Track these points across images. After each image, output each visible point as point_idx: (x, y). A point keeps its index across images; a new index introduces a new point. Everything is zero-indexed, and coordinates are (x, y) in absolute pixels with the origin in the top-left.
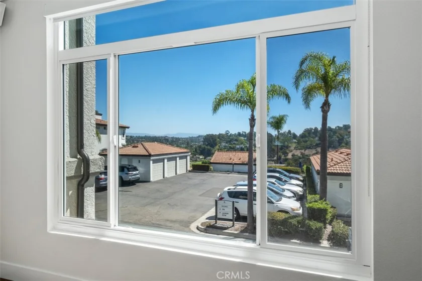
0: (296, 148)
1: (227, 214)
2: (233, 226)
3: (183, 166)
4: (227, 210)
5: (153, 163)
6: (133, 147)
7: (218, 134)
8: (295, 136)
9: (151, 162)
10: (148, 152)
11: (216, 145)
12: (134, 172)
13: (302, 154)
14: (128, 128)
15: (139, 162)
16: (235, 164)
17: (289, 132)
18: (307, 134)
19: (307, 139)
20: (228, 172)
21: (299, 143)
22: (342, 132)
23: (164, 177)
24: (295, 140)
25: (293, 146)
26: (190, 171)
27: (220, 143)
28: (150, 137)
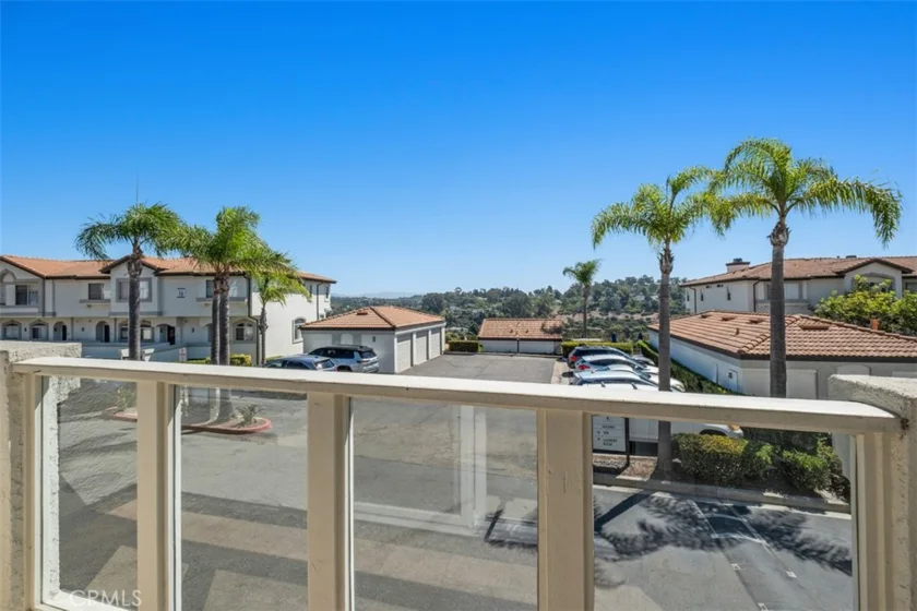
0: (561, 313)
1: (615, 441)
2: (628, 465)
3: (436, 344)
4: (612, 434)
5: (399, 341)
6: (359, 314)
7: (444, 292)
8: (558, 295)
9: (396, 340)
10: (389, 323)
11: (442, 309)
12: (371, 359)
13: (569, 320)
14: (334, 282)
15: (374, 339)
16: (522, 340)
17: (550, 288)
18: (576, 292)
19: (575, 299)
20: (509, 352)
21: (564, 305)
22: (625, 288)
23: (412, 365)
24: (558, 301)
25: (556, 310)
26: (446, 353)
27: (448, 306)
28: (339, 298)
